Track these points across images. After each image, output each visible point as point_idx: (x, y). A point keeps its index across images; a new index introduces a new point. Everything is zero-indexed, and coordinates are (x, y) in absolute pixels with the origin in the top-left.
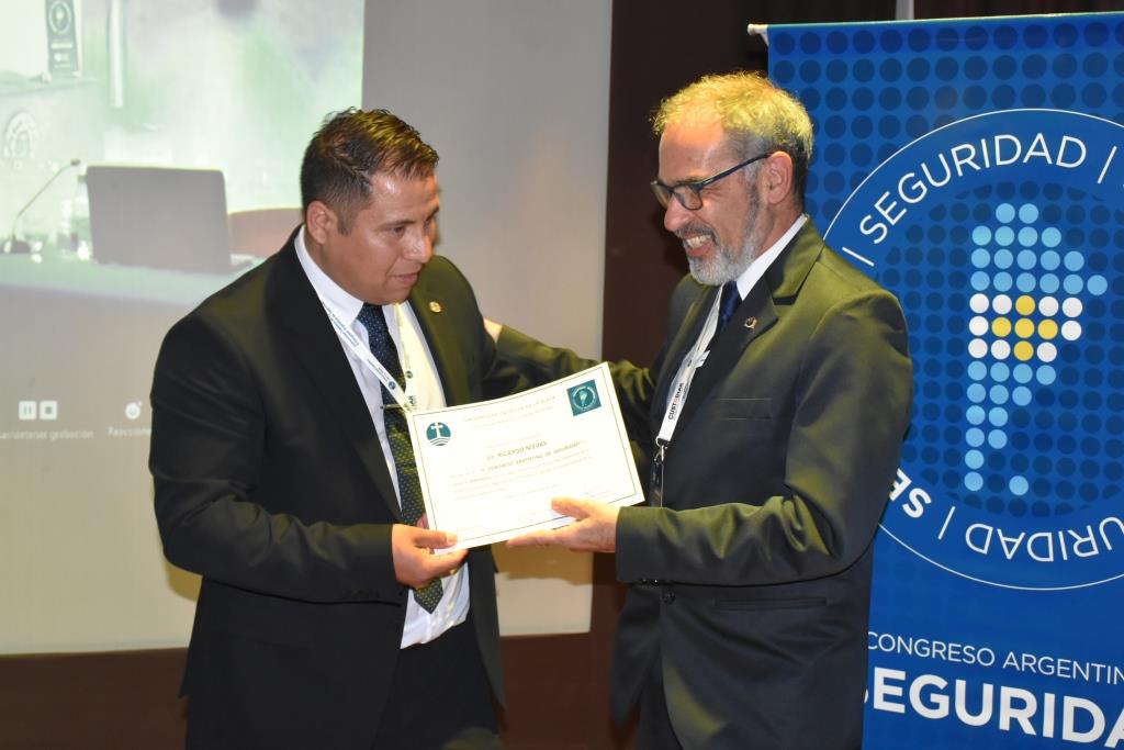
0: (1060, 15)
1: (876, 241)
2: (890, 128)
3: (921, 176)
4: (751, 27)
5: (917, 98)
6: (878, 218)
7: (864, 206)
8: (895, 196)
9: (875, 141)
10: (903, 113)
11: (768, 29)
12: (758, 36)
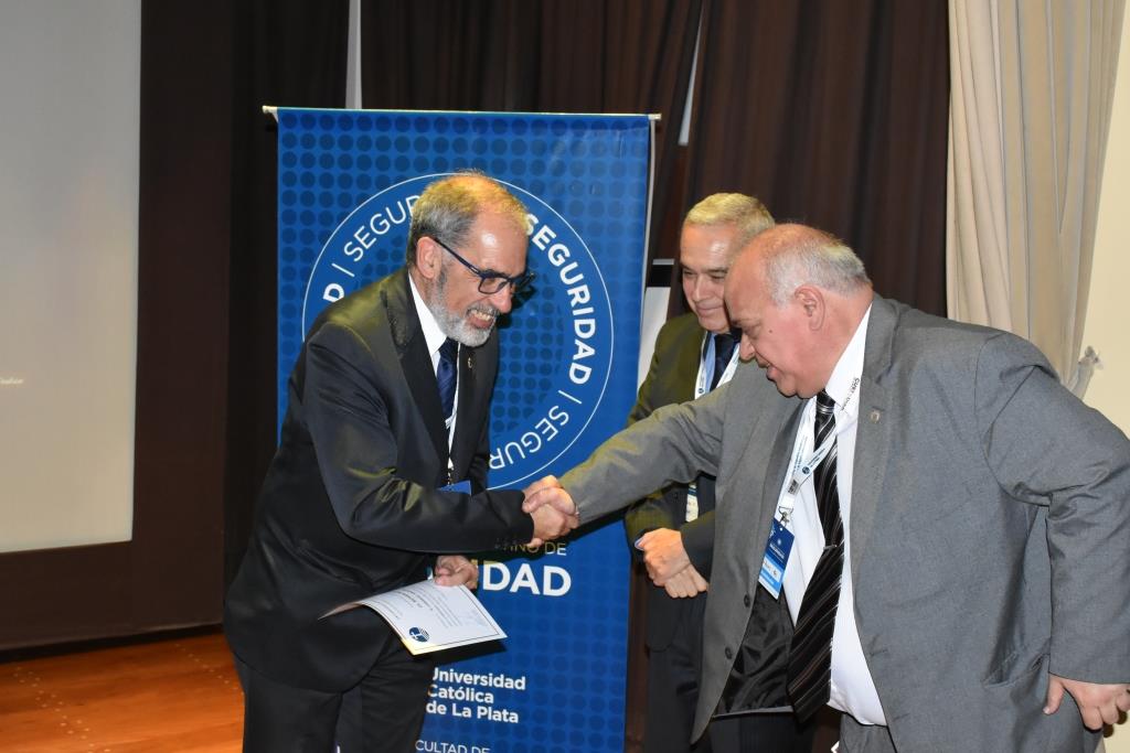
0: (476, 112)
1: (356, 260)
2: (364, 182)
3: (385, 216)
4: (265, 108)
5: (383, 163)
6: (357, 244)
7: (347, 235)
8: (368, 229)
9: (355, 191)
10: (373, 173)
11: (278, 111)
12: (270, 115)
